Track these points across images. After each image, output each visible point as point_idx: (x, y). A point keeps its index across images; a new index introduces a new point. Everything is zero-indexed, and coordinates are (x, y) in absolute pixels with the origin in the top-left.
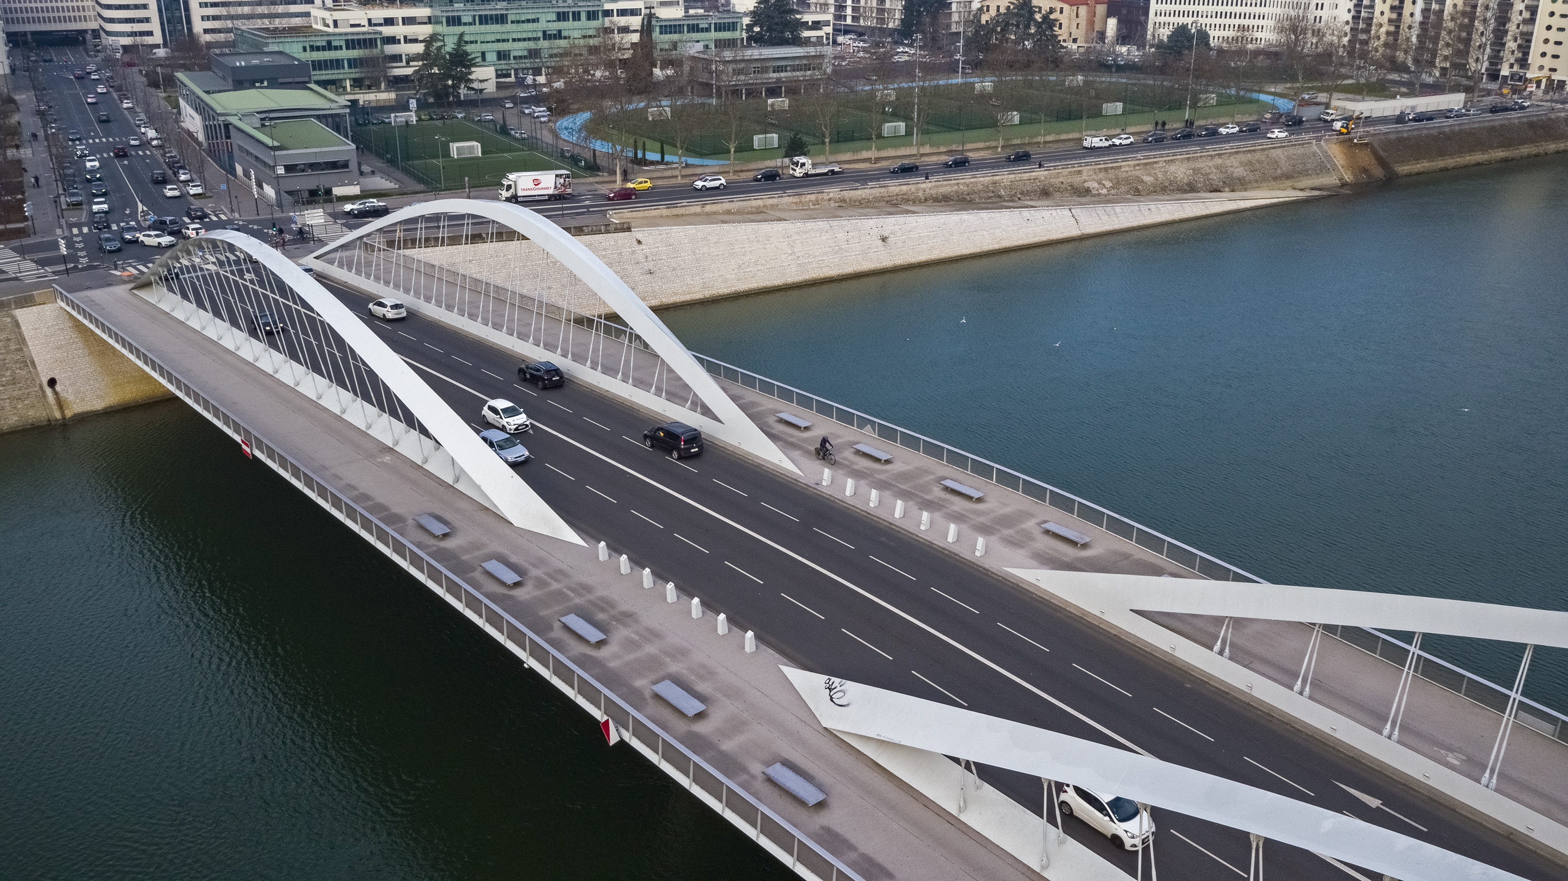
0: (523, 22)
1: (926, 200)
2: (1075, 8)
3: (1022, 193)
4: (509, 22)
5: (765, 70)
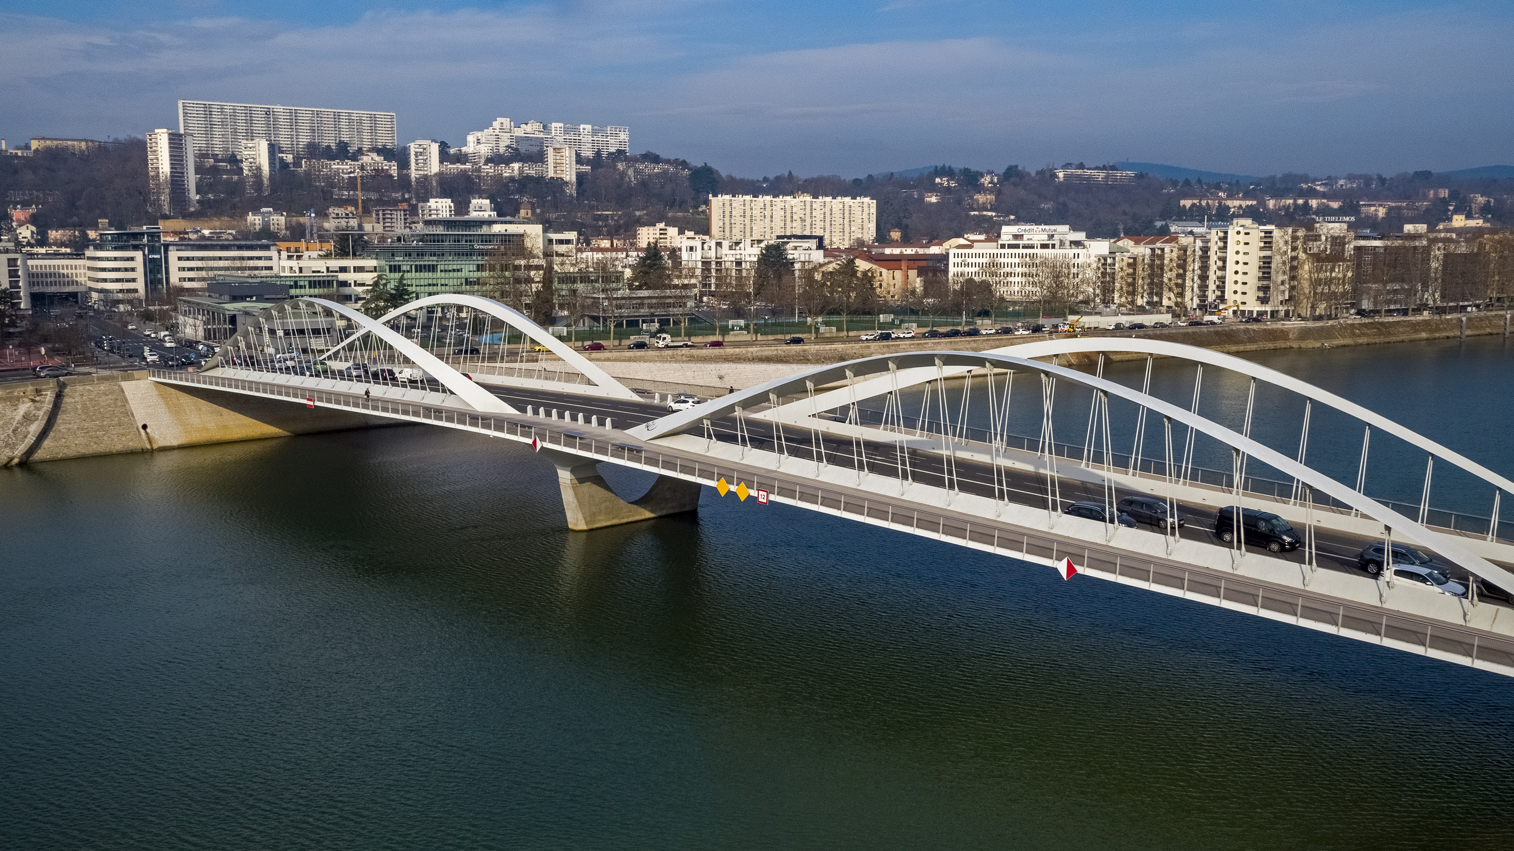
0: (450, 271)
1: (753, 359)
2: (891, 272)
3: (825, 358)
4: (439, 271)
5: (641, 305)
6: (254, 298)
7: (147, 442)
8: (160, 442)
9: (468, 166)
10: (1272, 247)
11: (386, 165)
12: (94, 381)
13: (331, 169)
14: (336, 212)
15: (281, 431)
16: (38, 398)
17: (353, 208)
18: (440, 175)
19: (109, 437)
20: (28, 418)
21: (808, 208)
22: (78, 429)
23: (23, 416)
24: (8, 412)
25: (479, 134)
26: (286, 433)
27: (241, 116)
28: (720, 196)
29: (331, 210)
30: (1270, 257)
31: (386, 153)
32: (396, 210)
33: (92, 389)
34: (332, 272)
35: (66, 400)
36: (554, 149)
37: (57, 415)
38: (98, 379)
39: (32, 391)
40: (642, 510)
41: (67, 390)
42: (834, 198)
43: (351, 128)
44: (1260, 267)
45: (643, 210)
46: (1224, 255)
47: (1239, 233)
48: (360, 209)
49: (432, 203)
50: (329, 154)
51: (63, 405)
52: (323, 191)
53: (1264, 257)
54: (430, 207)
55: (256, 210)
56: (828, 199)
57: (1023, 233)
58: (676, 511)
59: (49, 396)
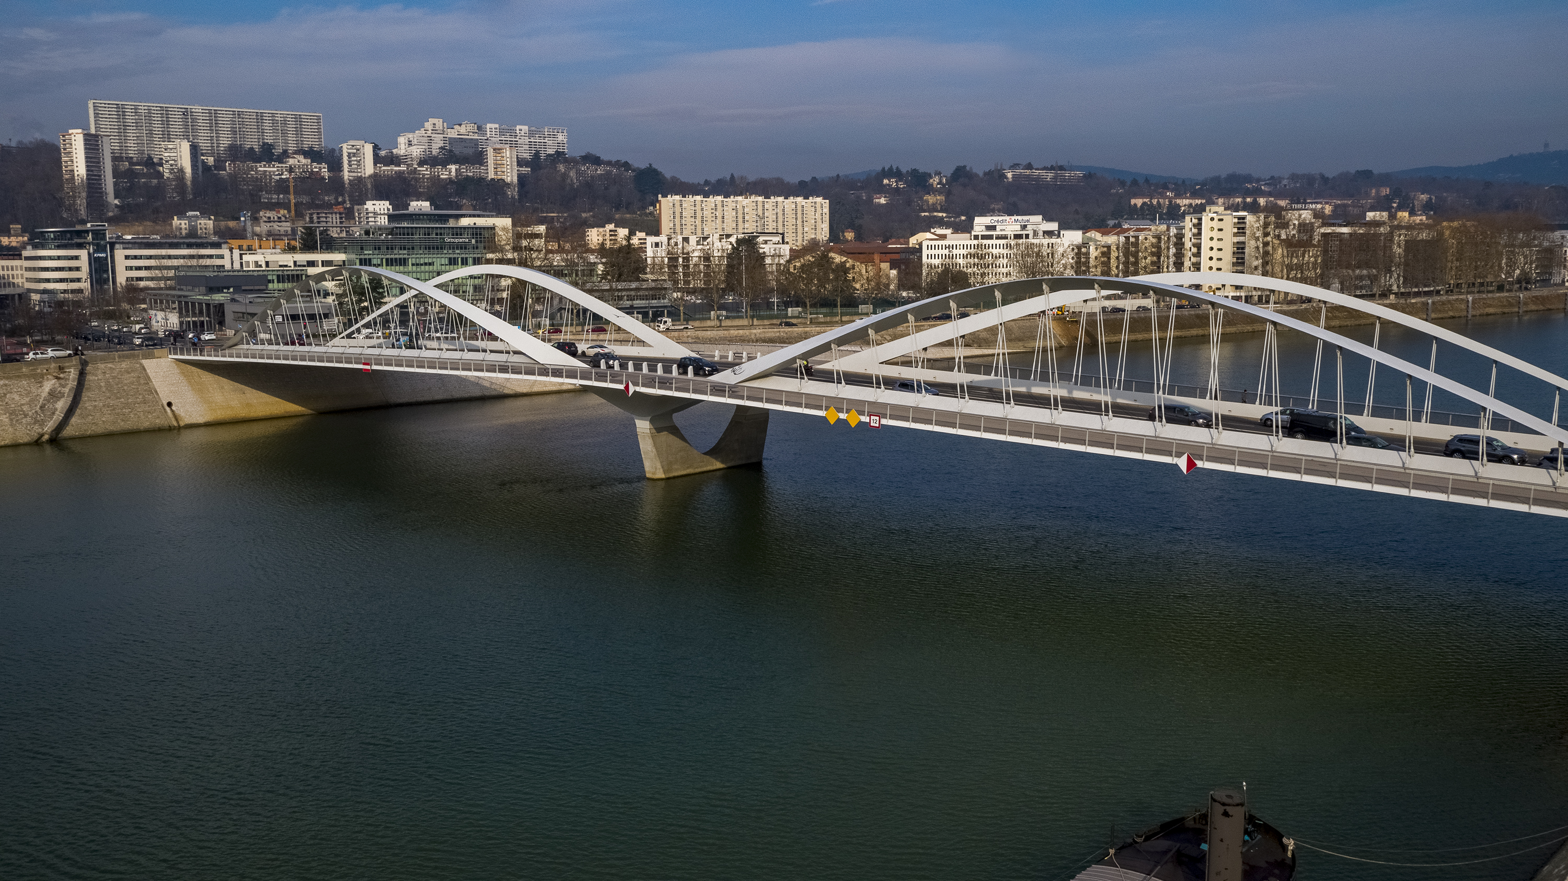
2: (864, 264)
4: (410, 264)
5: (620, 298)
6: (231, 290)
7: (173, 419)
8: (187, 419)
9: (403, 168)
10: (1245, 233)
11: (316, 168)
12: (115, 359)
13: (257, 172)
14: (267, 215)
15: (303, 409)
16: (62, 376)
17: (286, 211)
18: (375, 176)
19: (135, 414)
20: (54, 395)
21: (760, 208)
22: (104, 406)
23: (49, 393)
24: (33, 389)
25: (410, 136)
26: (310, 412)
27: (157, 118)
28: (669, 196)
29: (261, 213)
30: (1244, 243)
31: (313, 155)
32: (332, 213)
33: (114, 367)
34: (300, 266)
35: (89, 377)
36: (494, 150)
37: (81, 392)
38: (119, 357)
39: (55, 368)
40: (714, 460)
41: (89, 368)
42: (786, 198)
43: (275, 130)
44: (1234, 253)
45: (589, 211)
46: (1199, 241)
47: (1212, 219)
48: (293, 212)
49: (370, 205)
50: (252, 156)
51: (86, 383)
52: (251, 195)
53: (1238, 242)
54: (367, 209)
55: (181, 214)
56: (780, 199)
57: (996, 224)
58: (744, 462)
59: (73, 373)
